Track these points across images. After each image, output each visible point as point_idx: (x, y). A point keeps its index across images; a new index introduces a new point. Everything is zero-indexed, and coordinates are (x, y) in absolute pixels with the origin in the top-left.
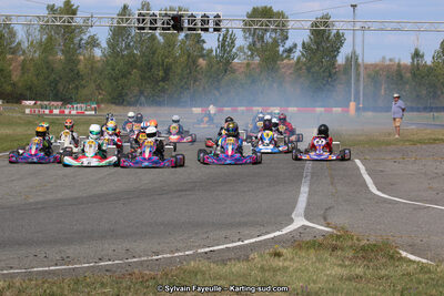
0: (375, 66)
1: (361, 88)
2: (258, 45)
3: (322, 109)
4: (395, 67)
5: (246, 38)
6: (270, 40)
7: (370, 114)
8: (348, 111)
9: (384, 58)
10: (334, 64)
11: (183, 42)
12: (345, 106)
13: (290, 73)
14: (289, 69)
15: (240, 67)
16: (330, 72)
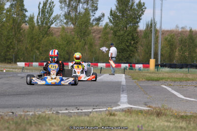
0: (171, 32)
1: (160, 48)
2: (73, 14)
3: (127, 65)
4: (188, 33)
5: (61, 8)
6: (83, 11)
7: (167, 69)
8: (148, 67)
9: (177, 27)
11: (8, 11)
12: (146, 63)
13: (100, 37)
14: (98, 34)
15: (58, 31)
16: (132, 36)
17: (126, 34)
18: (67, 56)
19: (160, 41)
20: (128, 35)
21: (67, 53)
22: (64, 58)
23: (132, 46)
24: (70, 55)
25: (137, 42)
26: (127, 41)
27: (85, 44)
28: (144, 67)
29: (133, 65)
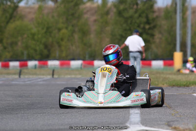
8: (172, 65)
10: (152, 6)
12: (168, 59)
13: (95, 21)
14: (93, 15)
15: (30, 13)
16: (147, 17)
17: (137, 15)
18: (46, 52)
19: (189, 24)
20: (140, 16)
21: (46, 46)
22: (41, 54)
23: (148, 34)
24: (49, 51)
25: (155, 27)
26: (139, 26)
27: (74, 32)
28: (165, 64)
29: (148, 62)
